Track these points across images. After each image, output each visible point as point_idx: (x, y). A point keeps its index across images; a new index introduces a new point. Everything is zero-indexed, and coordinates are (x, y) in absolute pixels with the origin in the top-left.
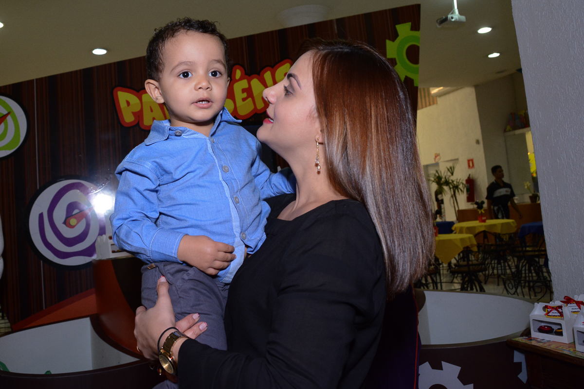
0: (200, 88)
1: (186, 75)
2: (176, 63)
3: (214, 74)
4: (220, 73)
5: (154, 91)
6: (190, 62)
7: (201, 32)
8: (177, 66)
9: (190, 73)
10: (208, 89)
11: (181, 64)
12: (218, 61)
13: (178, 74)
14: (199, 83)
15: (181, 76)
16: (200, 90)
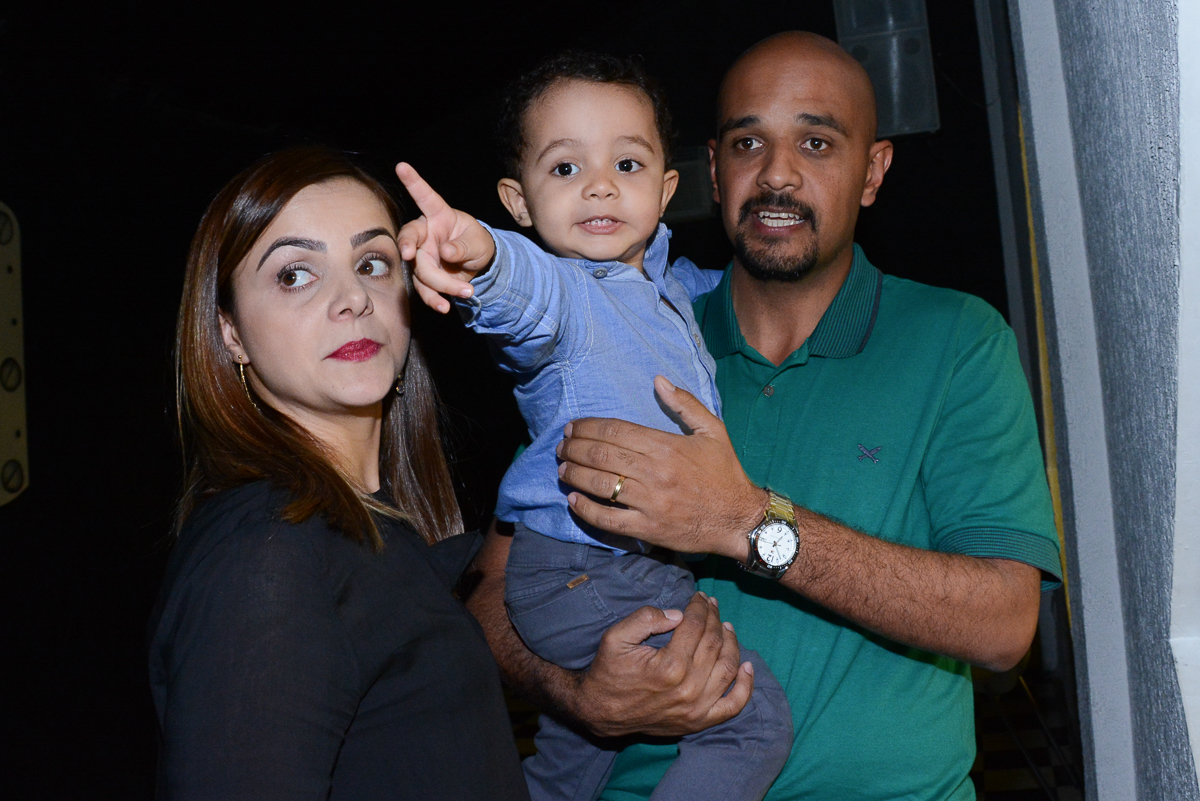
0: (593, 195)
1: (564, 169)
2: (545, 143)
3: (626, 166)
4: (640, 164)
5: (516, 202)
8: (548, 148)
9: (573, 167)
10: (611, 197)
11: (555, 144)
12: (634, 139)
13: (552, 169)
14: (590, 186)
15: (557, 172)
16: (593, 199)
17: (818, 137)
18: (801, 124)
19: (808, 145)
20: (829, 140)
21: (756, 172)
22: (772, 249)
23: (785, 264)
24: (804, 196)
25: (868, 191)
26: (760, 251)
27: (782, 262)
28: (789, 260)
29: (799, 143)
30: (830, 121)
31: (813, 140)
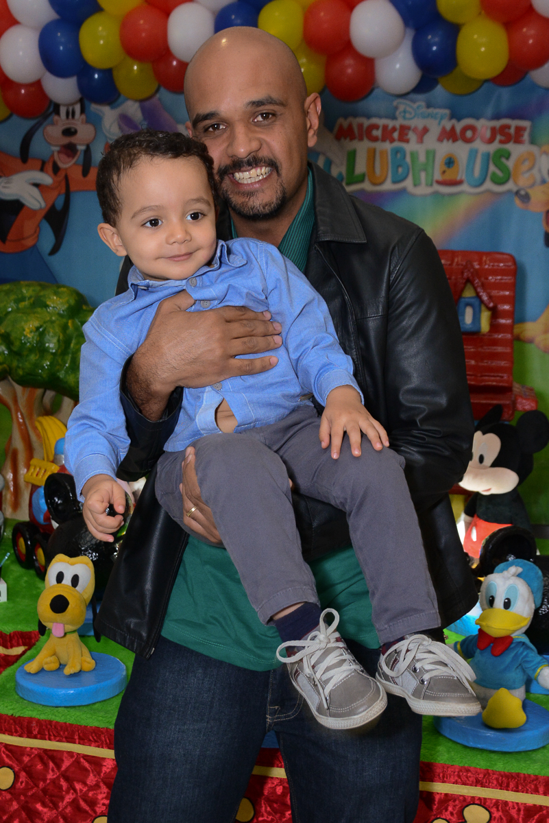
0: (174, 242)
6: (157, 206)
7: (170, 158)
8: (139, 212)
9: (160, 221)
10: (187, 241)
12: (198, 200)
13: (143, 223)
14: (172, 234)
15: (148, 224)
16: (175, 244)
17: (264, 112)
18: (249, 108)
19: (260, 118)
20: (273, 112)
21: (225, 145)
22: (251, 199)
23: (264, 208)
24: (264, 153)
25: (311, 133)
26: (243, 203)
27: (261, 208)
28: (266, 205)
29: (251, 120)
30: (270, 101)
31: (262, 115)
